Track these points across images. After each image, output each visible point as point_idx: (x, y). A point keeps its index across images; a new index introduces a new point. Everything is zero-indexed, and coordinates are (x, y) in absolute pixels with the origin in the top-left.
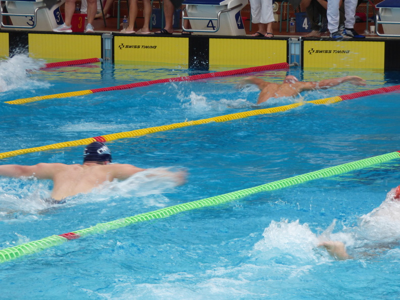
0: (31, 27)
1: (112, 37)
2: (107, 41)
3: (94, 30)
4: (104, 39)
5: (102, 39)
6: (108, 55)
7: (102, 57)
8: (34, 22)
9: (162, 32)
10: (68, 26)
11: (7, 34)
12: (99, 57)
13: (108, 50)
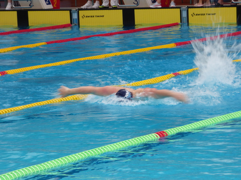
0: (136, 5)
1: (187, 9)
2: (184, 11)
3: (176, 5)
4: (182, 11)
5: (181, 11)
6: (185, 20)
7: (181, 22)
8: (137, 2)
9: (216, 4)
10: (159, 3)
11: (122, 10)
12: (179, 22)
13: (185, 17)
